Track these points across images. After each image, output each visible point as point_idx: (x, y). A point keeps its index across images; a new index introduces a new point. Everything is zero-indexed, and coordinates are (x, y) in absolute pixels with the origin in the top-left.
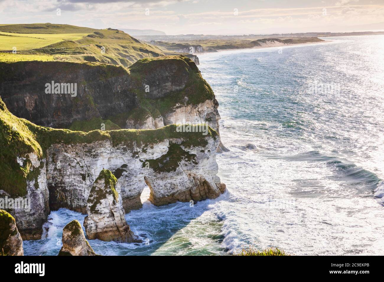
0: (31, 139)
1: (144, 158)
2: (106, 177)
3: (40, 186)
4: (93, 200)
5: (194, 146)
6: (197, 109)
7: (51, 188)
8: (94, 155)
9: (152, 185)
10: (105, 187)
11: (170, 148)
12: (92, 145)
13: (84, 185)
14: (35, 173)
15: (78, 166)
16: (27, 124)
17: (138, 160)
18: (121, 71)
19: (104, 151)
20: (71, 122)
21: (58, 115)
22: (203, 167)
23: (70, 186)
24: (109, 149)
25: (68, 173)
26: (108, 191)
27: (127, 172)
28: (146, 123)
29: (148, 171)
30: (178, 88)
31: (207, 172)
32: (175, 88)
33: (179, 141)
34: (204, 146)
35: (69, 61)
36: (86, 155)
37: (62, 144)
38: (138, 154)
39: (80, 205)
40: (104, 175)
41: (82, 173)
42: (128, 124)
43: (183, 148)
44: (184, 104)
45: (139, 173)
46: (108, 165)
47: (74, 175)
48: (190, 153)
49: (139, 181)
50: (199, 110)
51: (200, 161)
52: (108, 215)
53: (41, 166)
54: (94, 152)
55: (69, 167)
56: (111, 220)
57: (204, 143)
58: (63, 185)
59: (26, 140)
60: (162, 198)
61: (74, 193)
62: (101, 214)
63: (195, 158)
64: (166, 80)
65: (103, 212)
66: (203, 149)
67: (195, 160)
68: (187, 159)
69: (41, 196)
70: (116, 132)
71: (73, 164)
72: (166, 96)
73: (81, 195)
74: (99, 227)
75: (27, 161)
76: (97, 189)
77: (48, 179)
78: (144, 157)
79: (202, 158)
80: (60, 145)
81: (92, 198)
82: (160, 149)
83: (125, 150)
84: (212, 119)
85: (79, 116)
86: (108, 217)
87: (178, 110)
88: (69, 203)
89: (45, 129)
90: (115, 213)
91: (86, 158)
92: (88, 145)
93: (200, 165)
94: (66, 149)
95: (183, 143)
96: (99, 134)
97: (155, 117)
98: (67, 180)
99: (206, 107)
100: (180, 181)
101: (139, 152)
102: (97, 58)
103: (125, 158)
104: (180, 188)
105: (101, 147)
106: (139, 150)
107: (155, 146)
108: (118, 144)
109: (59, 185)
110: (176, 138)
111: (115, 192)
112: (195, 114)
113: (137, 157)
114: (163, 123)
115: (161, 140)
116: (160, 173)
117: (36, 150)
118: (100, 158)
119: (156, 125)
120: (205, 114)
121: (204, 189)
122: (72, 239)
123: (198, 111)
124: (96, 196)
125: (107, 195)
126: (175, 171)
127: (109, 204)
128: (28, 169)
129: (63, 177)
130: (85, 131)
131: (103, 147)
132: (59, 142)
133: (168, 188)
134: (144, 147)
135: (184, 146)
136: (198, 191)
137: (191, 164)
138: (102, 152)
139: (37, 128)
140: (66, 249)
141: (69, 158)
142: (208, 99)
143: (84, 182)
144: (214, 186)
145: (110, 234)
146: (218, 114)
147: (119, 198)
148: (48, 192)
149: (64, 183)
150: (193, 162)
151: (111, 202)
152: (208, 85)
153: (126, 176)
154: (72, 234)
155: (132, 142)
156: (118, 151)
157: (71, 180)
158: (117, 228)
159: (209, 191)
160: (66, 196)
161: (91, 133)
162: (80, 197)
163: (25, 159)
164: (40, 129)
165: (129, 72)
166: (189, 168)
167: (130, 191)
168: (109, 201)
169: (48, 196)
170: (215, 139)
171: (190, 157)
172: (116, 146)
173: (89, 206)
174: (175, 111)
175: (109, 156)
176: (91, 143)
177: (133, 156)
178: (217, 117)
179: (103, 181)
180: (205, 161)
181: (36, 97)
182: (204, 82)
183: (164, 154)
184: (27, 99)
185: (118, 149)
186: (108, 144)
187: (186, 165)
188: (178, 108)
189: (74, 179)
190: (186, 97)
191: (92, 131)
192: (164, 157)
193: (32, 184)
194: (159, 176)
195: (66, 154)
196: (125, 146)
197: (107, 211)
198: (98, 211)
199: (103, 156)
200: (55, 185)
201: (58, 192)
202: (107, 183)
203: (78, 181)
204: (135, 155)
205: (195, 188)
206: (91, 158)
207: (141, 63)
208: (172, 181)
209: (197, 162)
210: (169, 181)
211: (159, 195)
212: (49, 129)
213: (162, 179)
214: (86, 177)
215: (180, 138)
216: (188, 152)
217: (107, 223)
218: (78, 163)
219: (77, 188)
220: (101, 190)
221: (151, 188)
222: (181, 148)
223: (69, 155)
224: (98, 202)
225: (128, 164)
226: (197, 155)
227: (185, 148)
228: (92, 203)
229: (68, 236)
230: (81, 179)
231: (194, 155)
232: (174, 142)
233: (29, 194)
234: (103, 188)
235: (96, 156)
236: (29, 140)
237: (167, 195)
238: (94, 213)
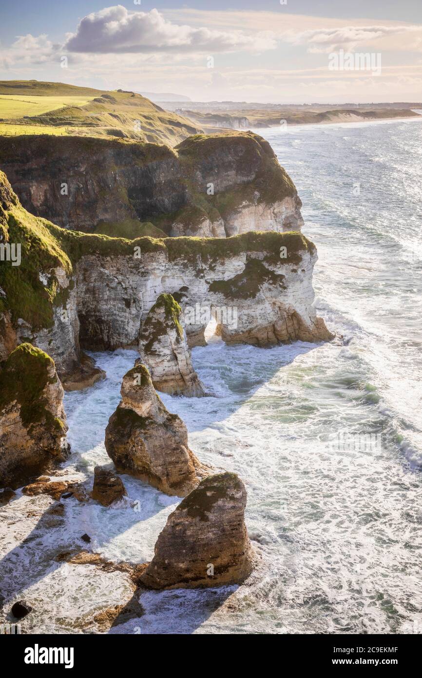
0: (57, 248)
1: (211, 279)
2: (166, 304)
3: (69, 315)
4: (149, 336)
5: (282, 264)
6: (272, 209)
7: (83, 317)
8: (143, 272)
10: (165, 318)
11: (247, 265)
12: (139, 257)
13: (127, 315)
14: (63, 297)
15: (119, 287)
16: (47, 226)
17: (203, 281)
18: (164, 152)
19: (157, 267)
20: (95, 224)
21: (77, 215)
22: (294, 293)
23: (108, 316)
24: (164, 264)
25: (106, 297)
26: (170, 324)
27: (187, 297)
28: (201, 228)
29: (216, 297)
30: (245, 179)
31: (299, 300)
32: (241, 179)
33: (261, 255)
34: (297, 264)
35: (93, 137)
36: (131, 272)
37: (97, 255)
38: (203, 272)
40: (162, 302)
41: (126, 297)
42: (175, 229)
43: (266, 265)
44: (253, 202)
45: (204, 299)
46: (161, 286)
47: (114, 300)
48: (275, 273)
50: (275, 211)
51: (290, 285)
52: (168, 358)
53: (71, 287)
54: (143, 267)
55: (107, 289)
56: (173, 364)
57: (297, 260)
58: (97, 314)
59: (50, 249)
60: (235, 335)
61: (114, 327)
62: (159, 355)
63: (284, 280)
64: (228, 167)
65: (162, 354)
66: (295, 267)
67: (283, 282)
68: (271, 282)
69: (70, 329)
70: (173, 241)
71: (114, 285)
72: (228, 189)
73: (124, 328)
74: (156, 374)
75: (52, 280)
76: (154, 321)
77: (78, 305)
78: (212, 276)
79: (293, 280)
80: (94, 257)
81: (147, 333)
82: (234, 266)
83: (185, 266)
84: (292, 225)
85: (107, 216)
86: (169, 361)
87: (245, 211)
88: (106, 339)
89: (72, 234)
90: (178, 356)
91: (130, 277)
93: (290, 291)
94: (103, 262)
95: (266, 259)
96: (150, 242)
97: (212, 220)
98: (105, 307)
99: (284, 208)
100: (260, 311)
101: (205, 269)
102: (125, 133)
103: (185, 278)
104: (260, 321)
105: (152, 261)
106: (204, 266)
107: (227, 262)
108: (176, 258)
109: (93, 313)
110: (257, 251)
111: (179, 326)
112: (269, 217)
113: (202, 277)
114: (223, 228)
115: (236, 254)
116: (233, 300)
117: (64, 264)
118: (151, 277)
119: (213, 231)
120: (283, 217)
121: (293, 324)
122: (137, 391)
123: (273, 213)
124: (152, 330)
125: (168, 329)
126: (254, 297)
127: (171, 342)
128: (54, 291)
129: (98, 302)
130: (130, 238)
131: (155, 261)
132: (93, 253)
133: (244, 321)
134: (212, 263)
135: (267, 262)
136: (284, 327)
137: (276, 288)
138: (154, 269)
139: (62, 232)
140: (128, 405)
141: (108, 276)
142: (287, 195)
143: (128, 310)
144: (307, 321)
146: (301, 218)
147: (183, 335)
148: (79, 323)
149: (99, 311)
150: (280, 286)
151: (173, 340)
152: (287, 176)
153: (187, 303)
155: (195, 255)
156: (176, 267)
157: (109, 306)
158: (181, 376)
159: (299, 328)
160: (101, 329)
161: (138, 241)
162: (121, 331)
163: (49, 276)
164: (65, 233)
165: (176, 154)
166: (273, 294)
168: (171, 338)
169: (78, 329)
170: (312, 254)
171: (276, 279)
172: (174, 261)
173: (143, 345)
174: (240, 212)
175: (163, 274)
177: (197, 276)
178: (299, 223)
179: (162, 310)
180: (298, 285)
181: (46, 187)
182: (281, 171)
183: (239, 273)
184: (33, 190)
185: (175, 264)
186: (162, 257)
187: (270, 290)
188: (244, 207)
189: (114, 305)
190: (256, 193)
191: (139, 239)
192: (238, 277)
193: (59, 311)
194: (231, 304)
195: (102, 270)
196: (186, 261)
197: (167, 351)
198: (156, 351)
199: (155, 275)
200: (86, 312)
201: (90, 323)
202: (168, 313)
203: (120, 308)
204: (199, 273)
205: (281, 322)
206: (138, 277)
207: (192, 142)
208: (250, 312)
209: (285, 285)
210: (246, 312)
211: (230, 331)
212: (78, 234)
214: (132, 304)
215: (262, 251)
216: (274, 271)
217: (167, 369)
218: (119, 283)
219: (118, 318)
220: (159, 323)
222: (263, 265)
223: (106, 271)
224: (155, 338)
225: (189, 287)
226: (286, 277)
227: (269, 266)
228: (147, 340)
229: (131, 386)
230: (124, 306)
231: (282, 277)
232: (253, 256)
233: (56, 325)
234: (162, 320)
235: (145, 274)
236: (53, 248)
237: (242, 331)
238: (150, 354)
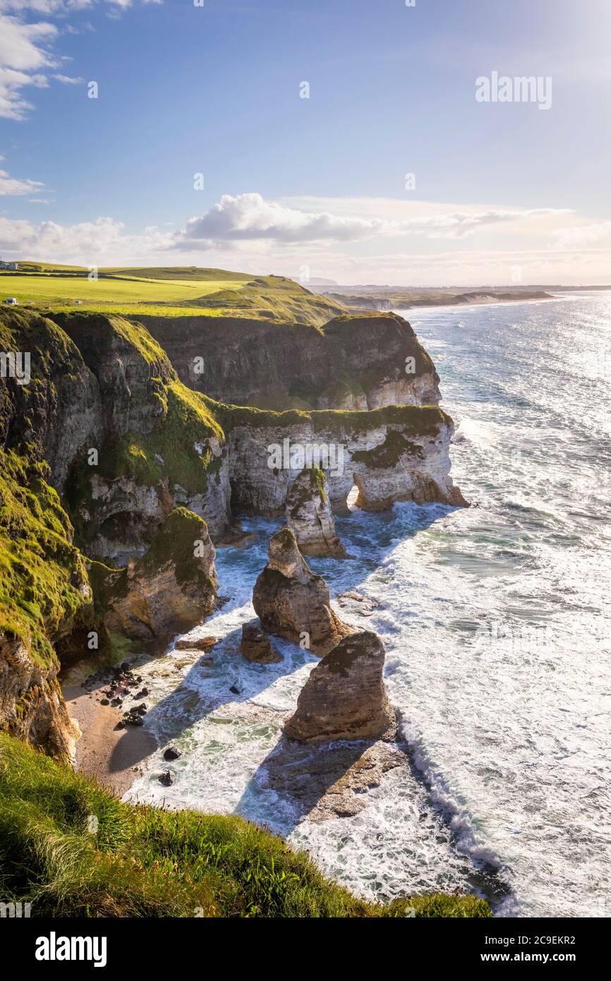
0: (212, 420)
1: (354, 449)
2: (311, 473)
3: (222, 481)
4: (295, 502)
5: (421, 435)
6: (411, 385)
7: (233, 484)
9: (363, 485)
10: (310, 485)
11: (388, 437)
12: (287, 429)
13: (275, 482)
14: (216, 463)
15: (268, 456)
16: (202, 400)
17: (346, 451)
18: (312, 329)
19: (303, 438)
20: (247, 397)
21: (231, 389)
22: (432, 464)
23: (257, 482)
24: (310, 435)
25: (256, 465)
26: (314, 491)
28: (345, 402)
29: (358, 467)
30: (386, 357)
31: (437, 470)
32: (381, 357)
33: (401, 428)
34: (434, 436)
35: (246, 318)
36: (279, 442)
37: (248, 427)
38: (346, 443)
39: (270, 508)
40: (308, 470)
42: (321, 402)
43: (405, 437)
44: (394, 378)
45: (347, 468)
47: (263, 468)
48: (414, 445)
49: (347, 478)
50: (415, 386)
51: (428, 456)
52: (313, 523)
53: (224, 455)
54: (291, 438)
55: (257, 457)
56: (317, 529)
57: (435, 432)
58: (248, 481)
59: (205, 420)
60: (376, 502)
61: (263, 494)
62: (304, 520)
63: (422, 451)
64: (370, 345)
65: (307, 518)
66: (433, 439)
67: (421, 453)
68: (410, 452)
69: (222, 494)
70: (319, 413)
71: (263, 454)
72: (371, 366)
73: (272, 495)
74: (301, 537)
75: (206, 449)
76: (299, 488)
77: (230, 472)
78: (355, 447)
79: (431, 451)
80: (245, 428)
81: (293, 500)
82: (375, 437)
83: (329, 437)
84: (431, 399)
85: (258, 391)
86: (313, 526)
87: (387, 386)
88: (255, 504)
89: (226, 407)
90: (322, 521)
92: (282, 429)
93: (428, 461)
94: (253, 433)
95: (406, 431)
96: (297, 415)
97: (355, 395)
98: (254, 474)
99: (424, 384)
100: (400, 480)
101: (348, 440)
102: (276, 314)
104: (399, 489)
105: (299, 432)
106: (348, 438)
107: (369, 434)
108: (321, 429)
109: (243, 481)
110: (397, 423)
111: (322, 493)
112: (409, 392)
113: (345, 448)
114: (366, 402)
115: (377, 426)
116: (374, 470)
117: (218, 435)
119: (356, 405)
120: (422, 391)
121: (431, 493)
122: (283, 553)
123: (413, 388)
124: (298, 496)
125: (313, 496)
126: (394, 467)
127: (315, 508)
128: (208, 459)
129: (248, 470)
130: (278, 411)
131: (302, 432)
132: (245, 425)
133: (384, 489)
134: (354, 434)
135: (406, 434)
136: (422, 495)
137: (415, 458)
138: (301, 440)
139: (216, 406)
140: (274, 566)
141: (257, 446)
142: (427, 372)
143: (276, 478)
144: (444, 489)
145: (315, 547)
146: (439, 393)
147: (327, 502)
148: (230, 489)
149: (249, 478)
150: (419, 457)
151: (318, 506)
152: (426, 354)
154: (284, 547)
155: (339, 427)
156: (321, 438)
157: (258, 474)
158: (325, 540)
159: (436, 496)
160: (251, 494)
161: (286, 413)
162: (270, 497)
163: (204, 445)
164: (219, 406)
165: (323, 333)
166: (412, 464)
167: (334, 491)
168: (316, 504)
169: (230, 494)
170: (449, 426)
171: (415, 450)
172: (319, 432)
173: (289, 510)
174: (381, 387)
176: (286, 426)
178: (437, 398)
179: (308, 478)
180: (435, 456)
182: (420, 349)
183: (380, 444)
185: (320, 436)
186: (308, 429)
187: (409, 460)
188: (386, 382)
189: (263, 473)
190: (397, 369)
191: (287, 411)
192: (379, 448)
193: (213, 477)
194: (372, 473)
195: (252, 440)
196: (330, 433)
197: (312, 517)
198: (301, 516)
200: (237, 479)
201: (240, 489)
202: (313, 480)
203: (268, 476)
204: (343, 444)
205: (419, 490)
207: (338, 322)
208: (390, 480)
209: (424, 456)
210: (386, 480)
211: (371, 499)
212: (230, 407)
213: (377, 477)
214: (279, 472)
215: (402, 424)
216: (413, 442)
217: (311, 533)
219: (267, 485)
220: (305, 490)
221: (360, 488)
222: (402, 437)
223: (257, 442)
224: (300, 504)
226: (425, 448)
227: (408, 437)
228: (293, 506)
229: (278, 549)
230: (272, 474)
231: (420, 447)
232: (393, 428)
233: (210, 491)
234: (307, 487)
236: (208, 420)
237: (382, 499)
238: (296, 519)
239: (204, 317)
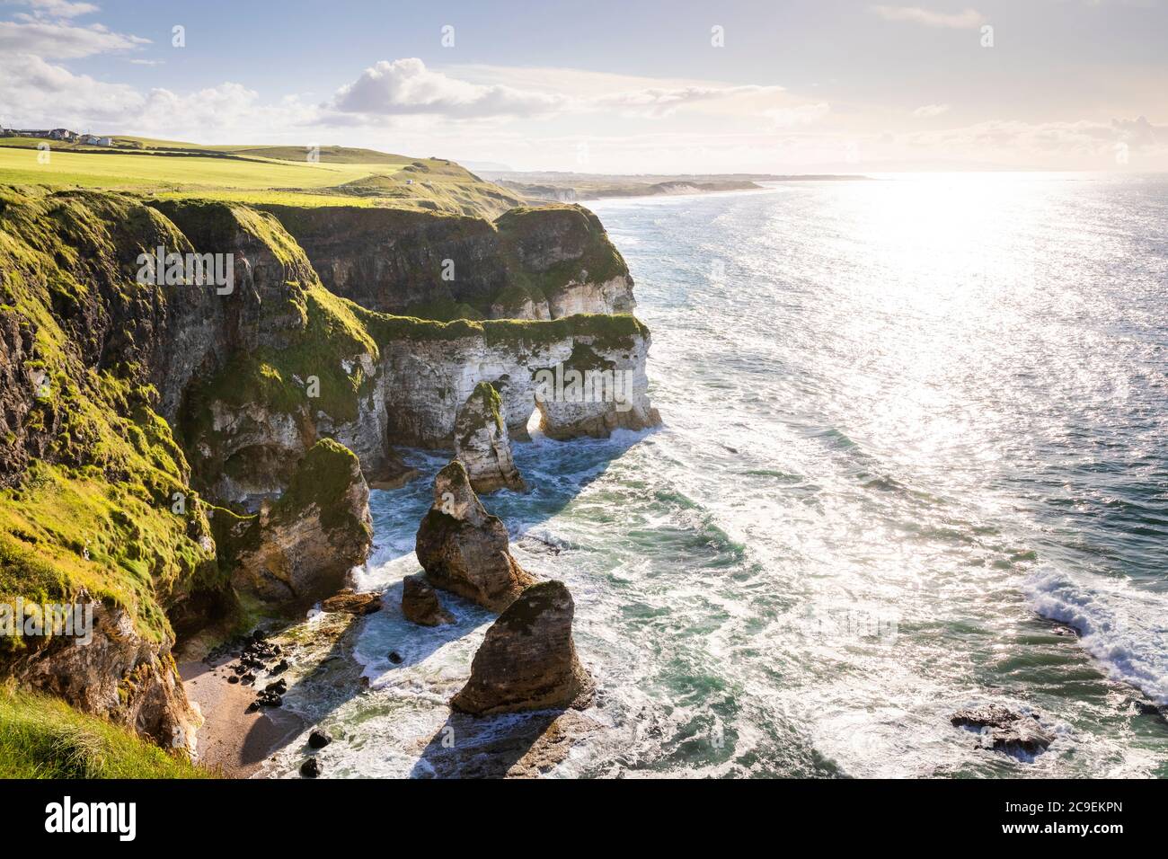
0: (363, 332)
1: (535, 366)
2: (485, 394)
3: (376, 407)
4: (465, 430)
5: (613, 349)
6: (601, 289)
7: (391, 409)
8: (458, 359)
9: (546, 408)
10: (483, 409)
11: (574, 351)
12: (455, 342)
13: (441, 406)
14: (370, 384)
15: (432, 376)
16: (352, 308)
17: (525, 368)
18: (482, 226)
19: (474, 353)
20: (405, 305)
21: (385, 295)
23: (420, 407)
24: (482, 350)
25: (417, 386)
26: (489, 416)
27: (508, 386)
28: (523, 310)
30: (572, 256)
32: (567, 256)
33: (589, 340)
34: (628, 349)
35: (402, 209)
36: (446, 359)
37: (407, 340)
38: (525, 359)
39: (435, 437)
40: (480, 391)
41: (440, 386)
42: (494, 311)
43: (595, 350)
44: (581, 282)
45: (526, 388)
46: (479, 375)
47: (427, 389)
48: (605, 359)
49: (526, 401)
50: (605, 291)
52: (487, 454)
53: (378, 375)
54: (459, 354)
55: (419, 377)
56: (493, 461)
57: (629, 345)
58: (408, 405)
59: (354, 333)
60: (562, 428)
61: (427, 420)
62: (477, 451)
63: (614, 367)
64: (553, 243)
65: (480, 449)
66: (627, 353)
67: (613, 369)
68: (601, 368)
69: (377, 422)
70: (492, 324)
71: (426, 373)
72: (553, 267)
73: (437, 422)
74: (473, 471)
75: (357, 367)
76: (470, 413)
77: (386, 395)
78: (534, 363)
79: (624, 367)
80: (404, 342)
81: (463, 427)
82: (560, 351)
83: (506, 351)
84: (623, 306)
85: (419, 297)
86: (488, 457)
87: (572, 291)
88: (417, 433)
89: (379, 317)
90: (498, 451)
91: (445, 364)
92: (449, 343)
94: (413, 348)
95: (595, 343)
96: (466, 326)
97: (536, 301)
98: (416, 398)
99: (615, 288)
101: (528, 355)
102: (438, 205)
103: (505, 365)
104: (588, 413)
105: (469, 346)
106: (527, 352)
107: (552, 347)
108: (495, 343)
109: (403, 405)
110: (585, 335)
111: (499, 418)
112: (599, 297)
113: (524, 364)
114: (547, 310)
115: (562, 338)
117: (371, 350)
118: (468, 364)
119: (537, 314)
120: (614, 297)
122: (451, 491)
123: (603, 293)
124: (469, 423)
125: (487, 422)
127: (490, 436)
128: (359, 380)
129: (408, 392)
130: (444, 321)
131: (472, 346)
132: (403, 338)
133: (571, 413)
134: (535, 348)
135: (596, 347)
136: (615, 419)
138: (471, 355)
139: (368, 315)
141: (419, 363)
142: (618, 275)
143: (442, 401)
144: (641, 413)
145: (491, 482)
146: (633, 299)
147: (504, 429)
149: (410, 402)
151: (493, 434)
152: (618, 253)
153: (507, 393)
154: (452, 484)
155: (517, 340)
156: (495, 353)
157: (421, 397)
158: (502, 473)
159: (632, 419)
160: (412, 422)
161: (454, 324)
162: (435, 424)
163: (354, 363)
164: (371, 316)
165: (496, 229)
167: (512, 416)
168: (490, 431)
169: (386, 422)
170: (645, 338)
171: (606, 366)
172: (493, 346)
173: (459, 439)
174: (566, 292)
175: (481, 360)
176: (453, 339)
177: (518, 363)
178: (631, 304)
179: (480, 401)
181: (350, 264)
182: (611, 248)
183: (565, 359)
184: (336, 268)
185: (495, 350)
186: (480, 342)
188: (571, 287)
189: (427, 396)
190: (584, 271)
191: (454, 321)
192: (564, 364)
193: (365, 402)
195: (413, 356)
196: (506, 347)
197: (486, 447)
198: (473, 446)
199: (472, 361)
200: (395, 404)
201: (399, 415)
202: (487, 403)
203: (433, 399)
204: (521, 360)
205: (611, 413)
206: (453, 364)
207: (514, 215)
211: (556, 424)
212: (386, 317)
214: (446, 394)
215: (590, 335)
216: (603, 357)
217: (485, 466)
218: (432, 371)
219: (431, 410)
220: (477, 414)
221: (543, 412)
222: (591, 351)
223: (418, 358)
224: (472, 432)
225: (510, 375)
226: (617, 363)
227: (598, 351)
228: (463, 434)
229: (445, 486)
230: (437, 397)
231: (612, 363)
232: (581, 341)
233: (361, 418)
234: (480, 411)
235: (461, 361)
236: (358, 332)
237: (569, 424)
238: (467, 450)
239: (351, 207)
